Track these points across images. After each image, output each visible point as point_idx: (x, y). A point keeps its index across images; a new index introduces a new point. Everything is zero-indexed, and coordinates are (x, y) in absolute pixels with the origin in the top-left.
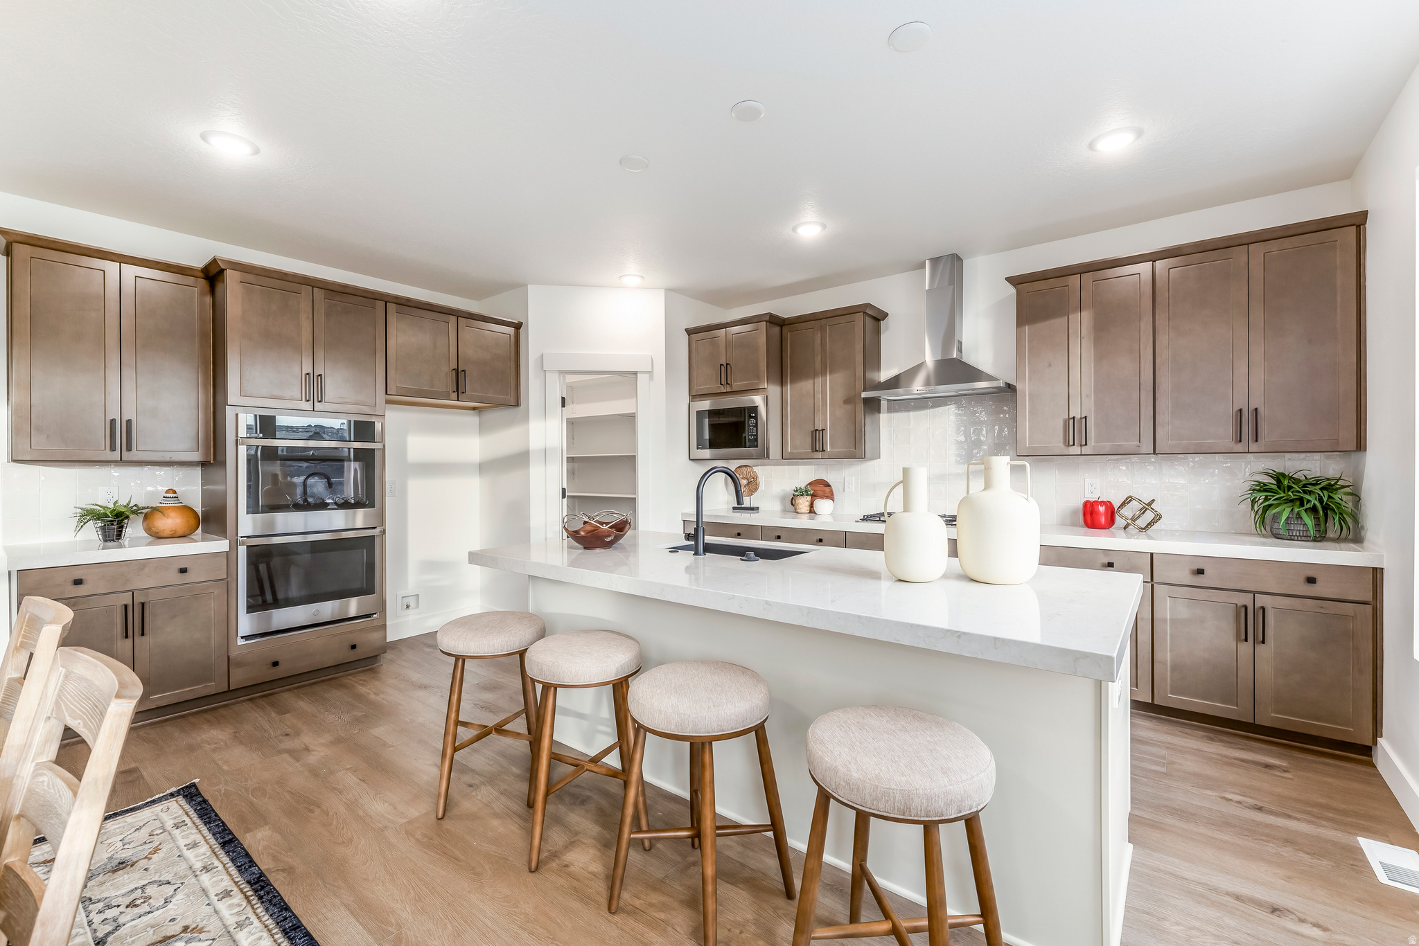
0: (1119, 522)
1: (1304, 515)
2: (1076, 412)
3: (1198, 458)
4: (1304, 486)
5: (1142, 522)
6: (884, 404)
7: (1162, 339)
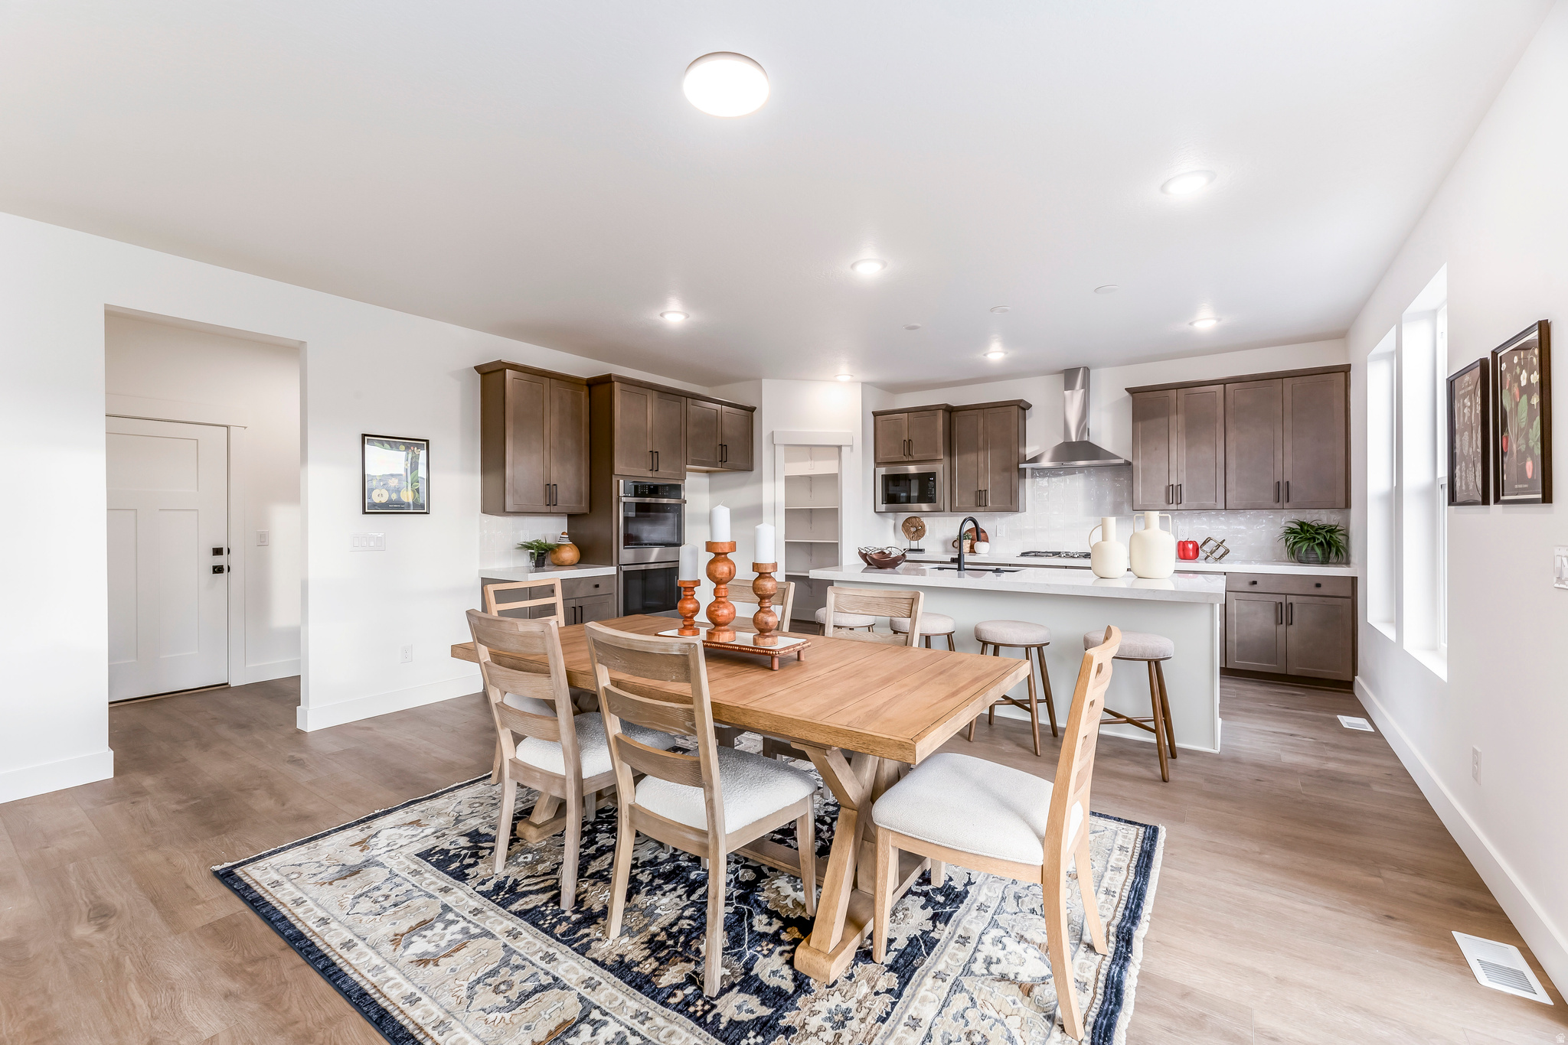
0: (1202, 554)
1: (1316, 548)
2: (1174, 481)
3: (1253, 512)
4: (1317, 530)
5: (1217, 554)
6: (1028, 472)
7: (1231, 436)
